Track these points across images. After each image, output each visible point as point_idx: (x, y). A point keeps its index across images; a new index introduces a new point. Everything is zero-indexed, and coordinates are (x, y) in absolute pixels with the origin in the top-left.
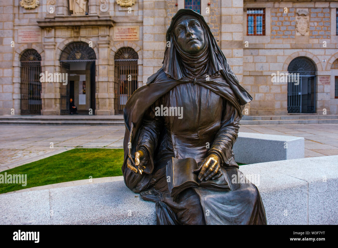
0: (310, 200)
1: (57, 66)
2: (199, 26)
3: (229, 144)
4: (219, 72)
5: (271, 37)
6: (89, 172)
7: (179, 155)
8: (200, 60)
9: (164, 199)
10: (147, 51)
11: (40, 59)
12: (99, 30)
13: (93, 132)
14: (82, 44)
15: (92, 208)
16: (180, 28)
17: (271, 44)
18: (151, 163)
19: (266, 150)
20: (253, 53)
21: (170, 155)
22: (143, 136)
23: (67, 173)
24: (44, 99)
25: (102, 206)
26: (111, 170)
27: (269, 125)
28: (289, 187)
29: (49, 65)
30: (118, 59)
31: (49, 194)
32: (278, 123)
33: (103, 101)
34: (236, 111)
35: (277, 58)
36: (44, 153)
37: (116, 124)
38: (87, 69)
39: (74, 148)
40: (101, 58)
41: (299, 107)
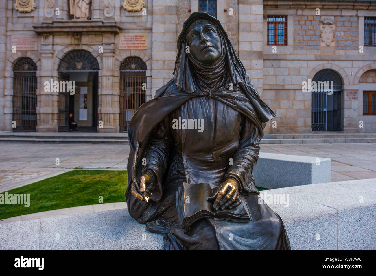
0: (339, 231)
1: (55, 77)
2: (215, 32)
3: (248, 167)
4: (237, 84)
5: (293, 47)
6: (89, 198)
7: (191, 180)
8: (216, 71)
9: (174, 231)
10: (156, 62)
11: (35, 69)
12: (102, 37)
13: (95, 151)
14: (83, 52)
15: (89, 242)
16: (194, 33)
17: (294, 54)
18: (159, 188)
19: (288, 173)
20: (273, 65)
21: (180, 180)
22: (150, 157)
23: (64, 198)
24: (40, 113)
25: (102, 239)
26: (113, 194)
27: (291, 144)
28: (316, 216)
29: (46, 75)
30: (124, 69)
31: (39, 225)
32: (301, 142)
33: (107, 117)
34: (256, 129)
35: (300, 71)
36: (38, 175)
37: (121, 142)
38: (89, 80)
39: (72, 170)
40: (105, 68)
41: (324, 124)
